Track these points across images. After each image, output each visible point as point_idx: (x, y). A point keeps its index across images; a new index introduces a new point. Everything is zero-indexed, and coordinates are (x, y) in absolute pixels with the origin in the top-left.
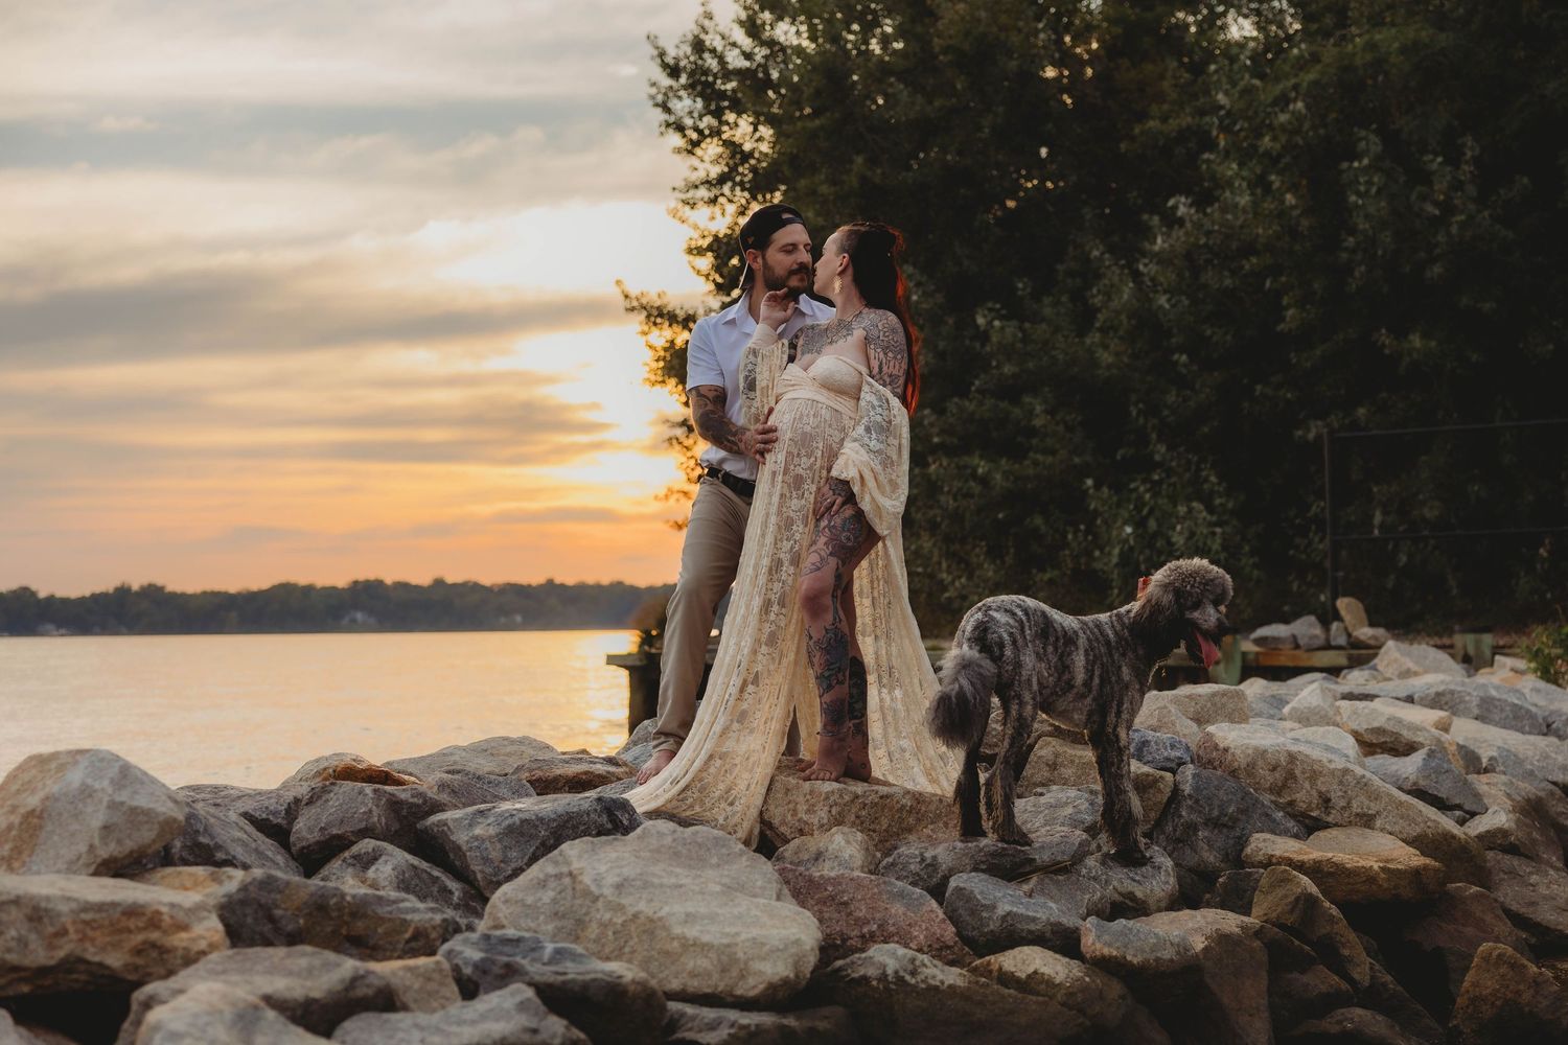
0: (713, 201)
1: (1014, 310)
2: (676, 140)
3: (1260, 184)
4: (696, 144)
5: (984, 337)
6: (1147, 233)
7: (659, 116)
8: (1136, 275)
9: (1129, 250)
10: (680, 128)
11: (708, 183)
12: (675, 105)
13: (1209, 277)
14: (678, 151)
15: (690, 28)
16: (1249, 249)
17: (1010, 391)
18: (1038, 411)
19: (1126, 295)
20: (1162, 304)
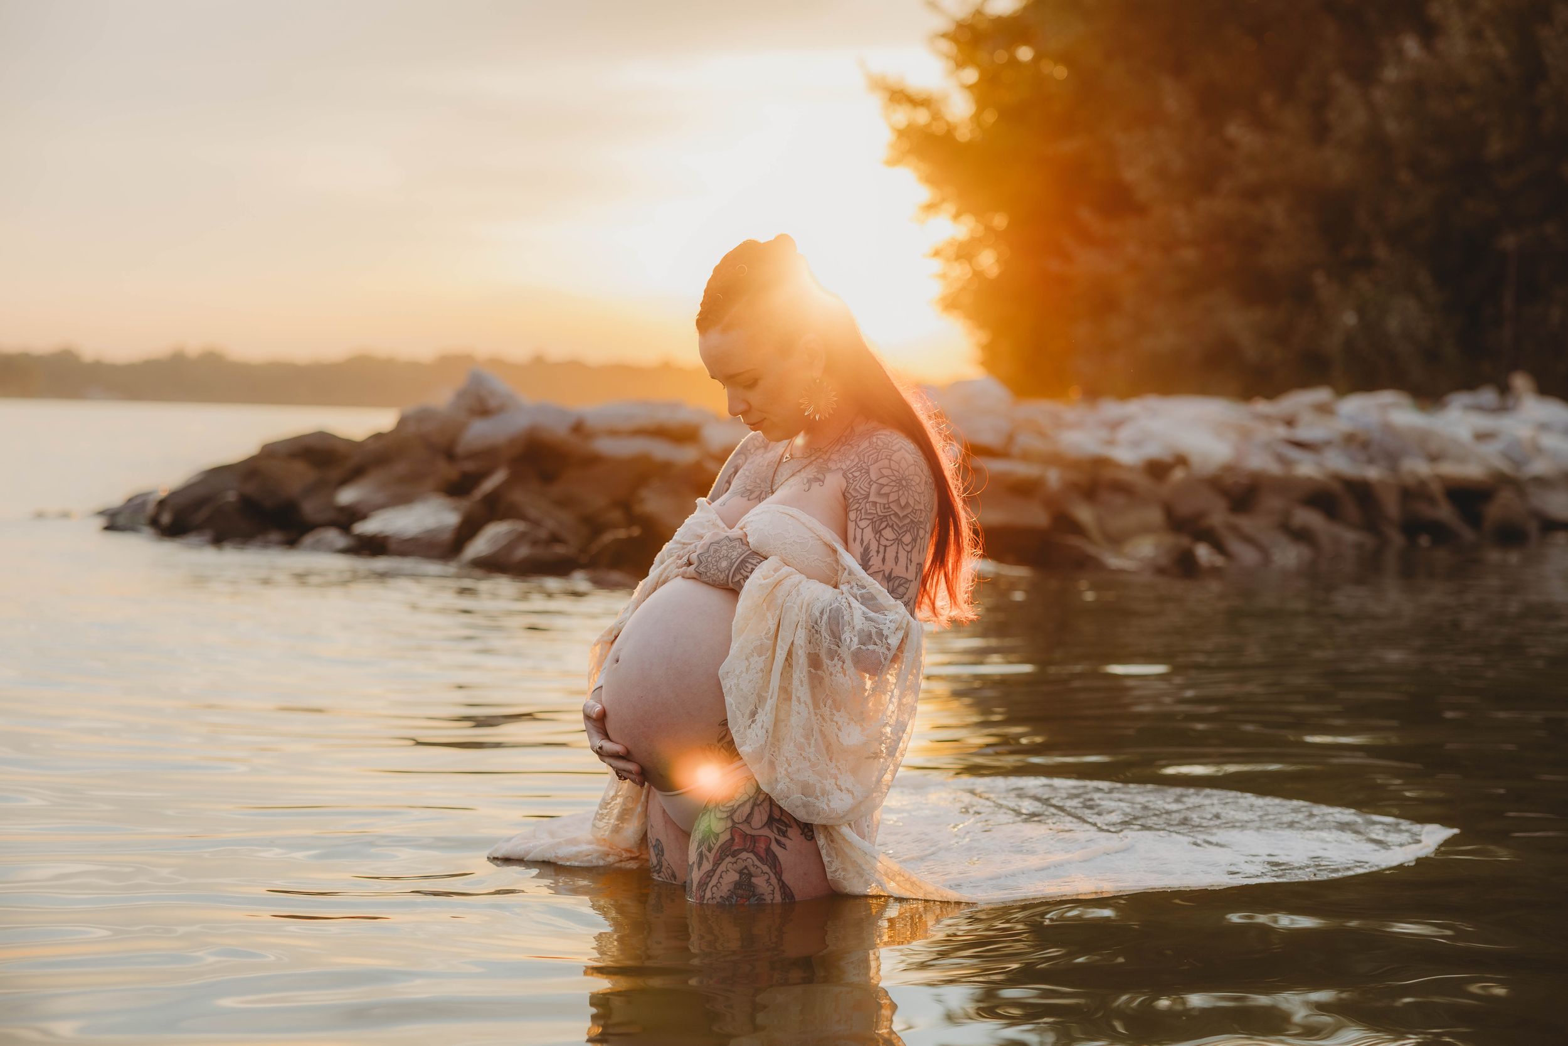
1: (1260, 122)
3: (1476, 35)
5: (1230, 145)
6: (1381, 64)
8: (1369, 102)
9: (1365, 76)
13: (1431, 104)
16: (1463, 89)
17: (1254, 194)
18: (1277, 211)
19: (1360, 117)
20: (1391, 126)
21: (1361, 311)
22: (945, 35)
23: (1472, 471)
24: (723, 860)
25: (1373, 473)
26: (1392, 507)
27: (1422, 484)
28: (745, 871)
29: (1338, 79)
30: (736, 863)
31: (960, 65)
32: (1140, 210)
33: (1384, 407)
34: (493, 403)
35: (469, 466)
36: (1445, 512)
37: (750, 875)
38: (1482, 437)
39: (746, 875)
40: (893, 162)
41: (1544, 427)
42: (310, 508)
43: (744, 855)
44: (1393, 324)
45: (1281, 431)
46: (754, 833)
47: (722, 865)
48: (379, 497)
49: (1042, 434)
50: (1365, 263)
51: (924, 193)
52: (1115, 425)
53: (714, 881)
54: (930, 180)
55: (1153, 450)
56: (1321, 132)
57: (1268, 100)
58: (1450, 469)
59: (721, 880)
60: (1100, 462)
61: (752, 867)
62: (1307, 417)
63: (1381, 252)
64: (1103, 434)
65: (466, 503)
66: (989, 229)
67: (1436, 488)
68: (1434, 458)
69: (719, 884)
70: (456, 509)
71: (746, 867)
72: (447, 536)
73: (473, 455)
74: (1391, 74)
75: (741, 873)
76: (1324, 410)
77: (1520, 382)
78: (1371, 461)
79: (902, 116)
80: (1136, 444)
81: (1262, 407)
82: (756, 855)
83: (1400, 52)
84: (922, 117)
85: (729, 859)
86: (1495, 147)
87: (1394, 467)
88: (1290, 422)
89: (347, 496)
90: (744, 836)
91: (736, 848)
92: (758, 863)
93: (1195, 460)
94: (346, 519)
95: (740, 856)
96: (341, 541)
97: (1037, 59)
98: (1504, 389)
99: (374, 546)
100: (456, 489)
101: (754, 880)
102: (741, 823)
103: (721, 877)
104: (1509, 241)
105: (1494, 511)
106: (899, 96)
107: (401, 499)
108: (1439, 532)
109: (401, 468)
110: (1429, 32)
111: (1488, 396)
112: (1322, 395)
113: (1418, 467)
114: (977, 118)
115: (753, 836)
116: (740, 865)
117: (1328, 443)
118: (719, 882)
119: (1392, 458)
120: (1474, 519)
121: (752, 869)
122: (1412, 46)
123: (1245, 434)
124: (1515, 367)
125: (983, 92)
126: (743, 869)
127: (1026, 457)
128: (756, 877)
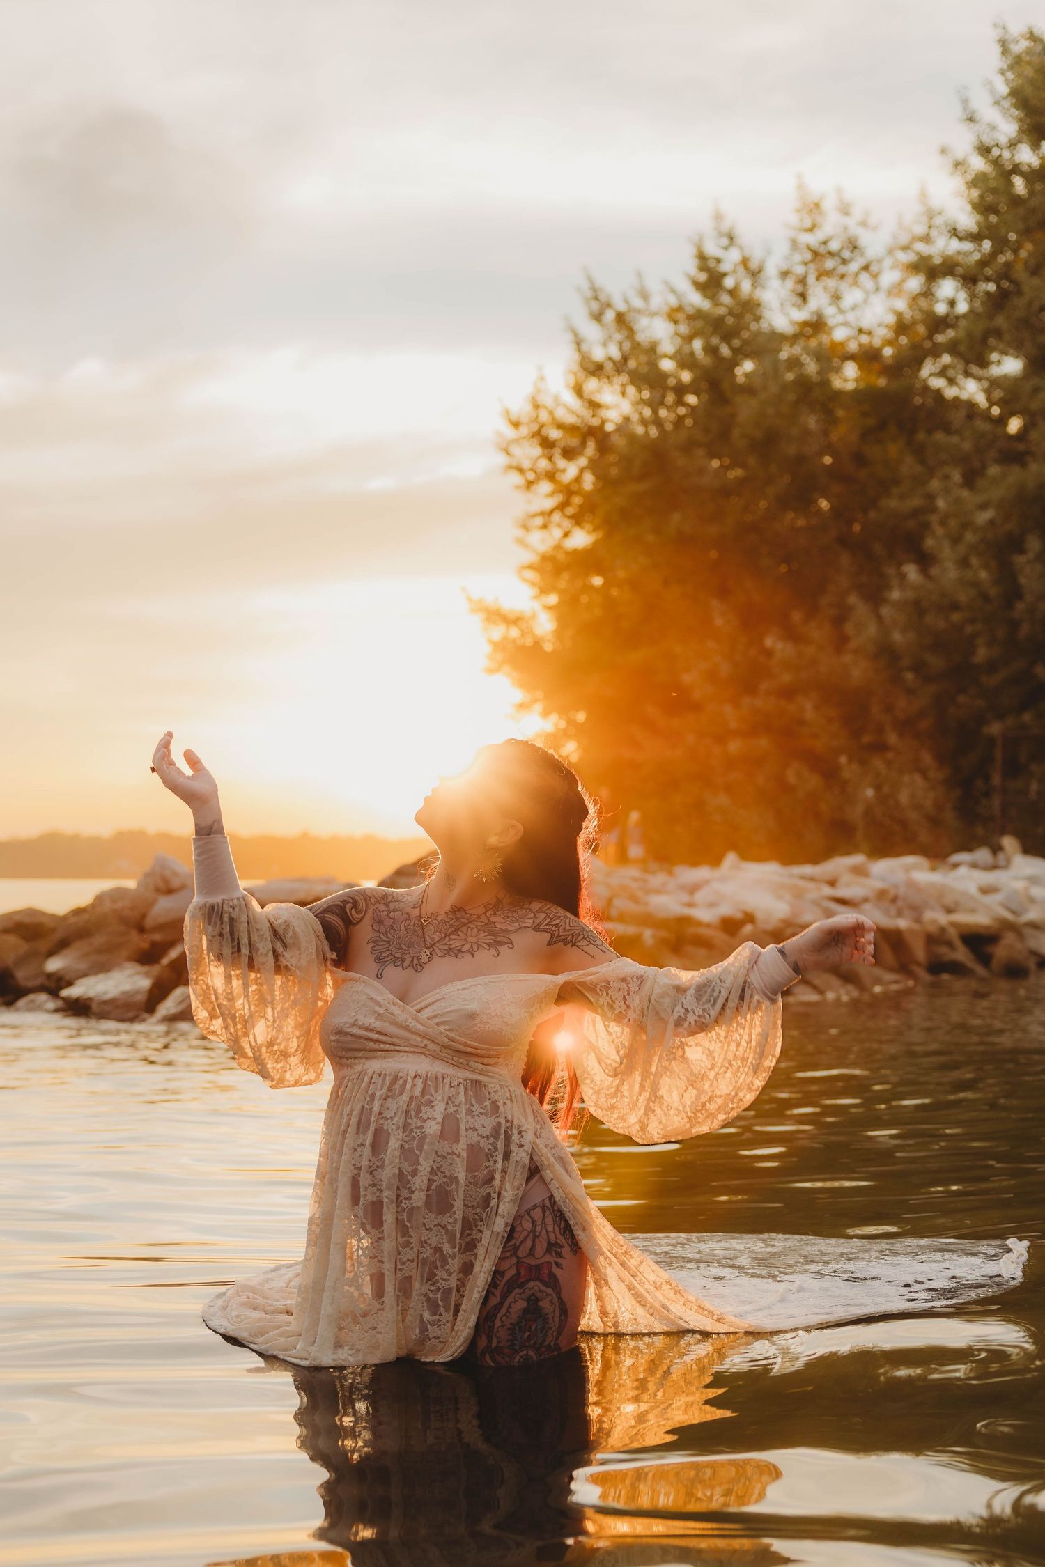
0: (545, 527)
1: (792, 635)
2: (516, 479)
3: (964, 563)
4: (530, 484)
5: (769, 653)
6: (888, 587)
7: (502, 459)
8: (879, 618)
9: (875, 597)
10: (520, 470)
11: (542, 514)
12: (516, 451)
13: (929, 619)
14: (517, 487)
15: (528, 390)
16: (955, 607)
17: (788, 693)
18: (808, 708)
19: (872, 630)
20: (897, 637)
21: (878, 788)
22: (530, 567)
23: (980, 919)
24: (511, 1292)
25: (903, 924)
26: (920, 953)
27: (943, 930)
28: (533, 1298)
29: (853, 599)
30: (523, 1293)
31: (544, 591)
32: (697, 707)
33: (907, 869)
34: (176, 883)
35: (157, 937)
36: (961, 954)
37: (537, 1300)
38: (986, 890)
39: (533, 1301)
40: (490, 671)
41: (1033, 880)
42: (22, 975)
43: (531, 1284)
44: (904, 797)
45: (828, 891)
46: (538, 1262)
47: (511, 1296)
48: (82, 966)
49: (634, 899)
50: (880, 747)
51: (518, 695)
52: (693, 889)
53: (503, 1311)
54: (522, 685)
55: (726, 910)
56: (841, 642)
57: (797, 616)
58: (962, 918)
59: (510, 1310)
60: (684, 921)
61: (538, 1293)
62: (846, 878)
63: (892, 738)
64: (685, 898)
65: (156, 970)
66: (571, 722)
67: (953, 934)
68: (949, 911)
69: (508, 1314)
70: (147, 975)
71: (533, 1294)
72: (141, 998)
73: (160, 927)
74: (896, 595)
75: (528, 1300)
76: (859, 871)
77: (1008, 842)
78: (900, 914)
79: (498, 632)
80: (712, 905)
81: (808, 869)
82: (542, 1281)
83: (903, 577)
84: (514, 632)
85: (517, 1291)
86: (982, 654)
87: (918, 920)
88: (832, 883)
89: (54, 965)
90: (530, 1267)
91: (522, 1280)
92: (543, 1288)
93: (759, 916)
94: (54, 985)
95: (527, 1286)
96: (51, 1005)
97: (607, 584)
98: (996, 849)
99: (80, 1009)
100: (147, 958)
101: (540, 1303)
102: (526, 1257)
103: (510, 1307)
104: (995, 729)
105: (1001, 952)
106: (495, 615)
107: (102, 968)
108: (957, 969)
109: (99, 940)
110: (925, 560)
111: (983, 855)
112: (858, 859)
113: (936, 917)
114: (559, 633)
115: (537, 1266)
116: (528, 1292)
117: (866, 900)
118: (508, 1312)
119: (916, 911)
120: (985, 960)
121: (539, 1295)
122: (912, 572)
123: (798, 894)
124: (1003, 832)
125: (564, 613)
126: (531, 1296)
127: (622, 918)
128: (542, 1300)
